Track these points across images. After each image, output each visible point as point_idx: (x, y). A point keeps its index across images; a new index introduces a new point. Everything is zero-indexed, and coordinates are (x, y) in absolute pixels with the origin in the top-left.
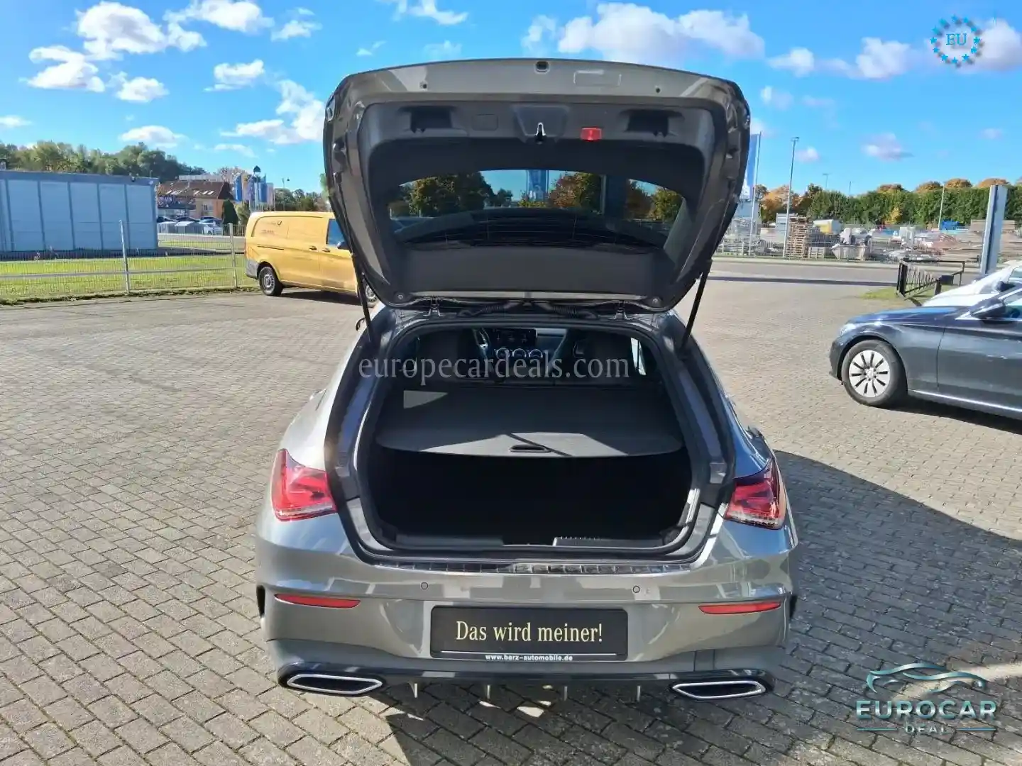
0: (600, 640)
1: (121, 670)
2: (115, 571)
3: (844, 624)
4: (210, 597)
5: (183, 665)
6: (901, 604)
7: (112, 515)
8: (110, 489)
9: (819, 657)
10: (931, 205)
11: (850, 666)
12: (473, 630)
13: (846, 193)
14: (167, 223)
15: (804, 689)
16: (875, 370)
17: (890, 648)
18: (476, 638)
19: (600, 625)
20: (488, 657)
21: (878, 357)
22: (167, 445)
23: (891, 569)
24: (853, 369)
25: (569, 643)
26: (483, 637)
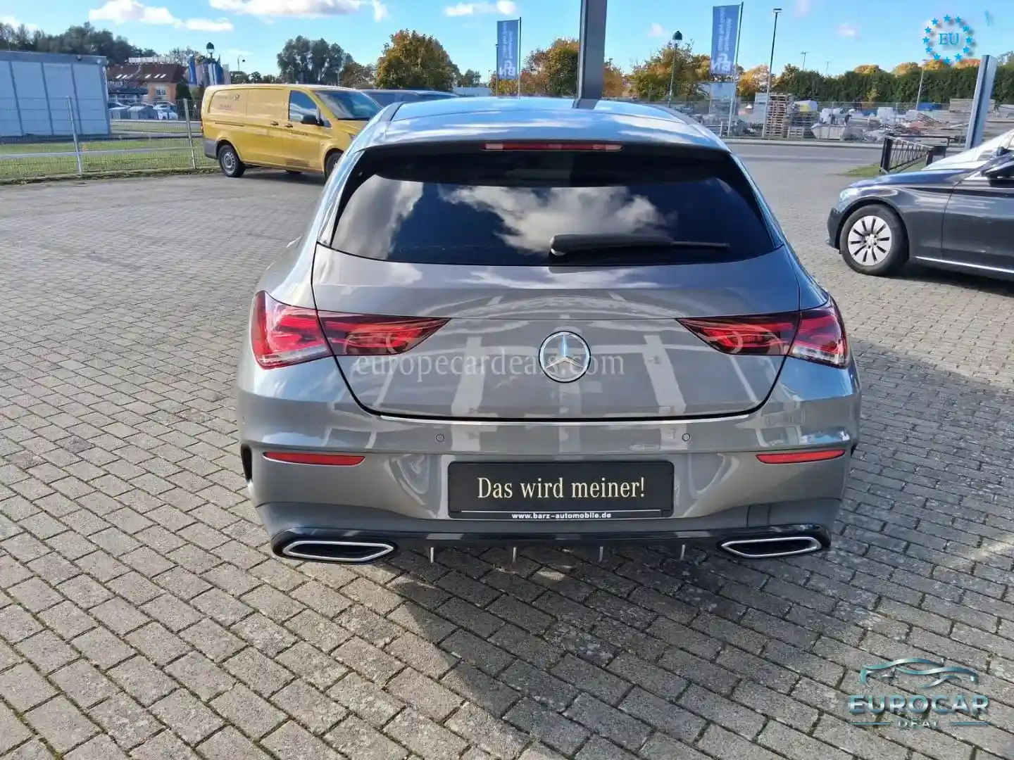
0: (642, 495)
1: (93, 548)
2: (80, 447)
3: (872, 484)
4: (188, 470)
5: (162, 541)
6: (928, 462)
7: (75, 391)
8: (72, 365)
9: (851, 516)
10: (909, 85)
11: (885, 524)
12: (497, 487)
13: (824, 73)
14: (120, 108)
15: (840, 549)
16: (875, 237)
17: (924, 506)
18: (500, 495)
19: (642, 479)
20: (515, 516)
21: (880, 222)
22: (131, 320)
23: (913, 429)
24: (853, 237)
25: (607, 499)
26: (508, 494)
